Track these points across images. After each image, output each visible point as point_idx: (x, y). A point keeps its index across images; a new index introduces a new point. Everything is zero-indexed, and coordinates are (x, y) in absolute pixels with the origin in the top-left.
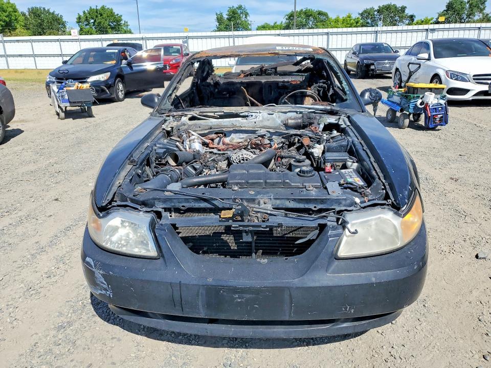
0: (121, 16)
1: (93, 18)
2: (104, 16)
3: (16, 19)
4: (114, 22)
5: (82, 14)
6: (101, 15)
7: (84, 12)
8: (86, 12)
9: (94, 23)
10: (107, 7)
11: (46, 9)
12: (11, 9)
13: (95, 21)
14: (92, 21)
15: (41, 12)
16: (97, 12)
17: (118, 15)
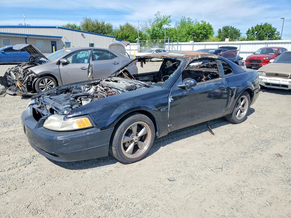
0: (276, 29)
1: (257, 31)
2: (265, 29)
3: (210, 33)
4: (270, 32)
5: (251, 29)
6: (263, 28)
7: (252, 28)
8: (254, 27)
9: (257, 33)
10: (268, 24)
11: (232, 27)
12: (208, 28)
13: (258, 32)
14: (256, 32)
15: (229, 29)
16: (261, 27)
17: (274, 28)
